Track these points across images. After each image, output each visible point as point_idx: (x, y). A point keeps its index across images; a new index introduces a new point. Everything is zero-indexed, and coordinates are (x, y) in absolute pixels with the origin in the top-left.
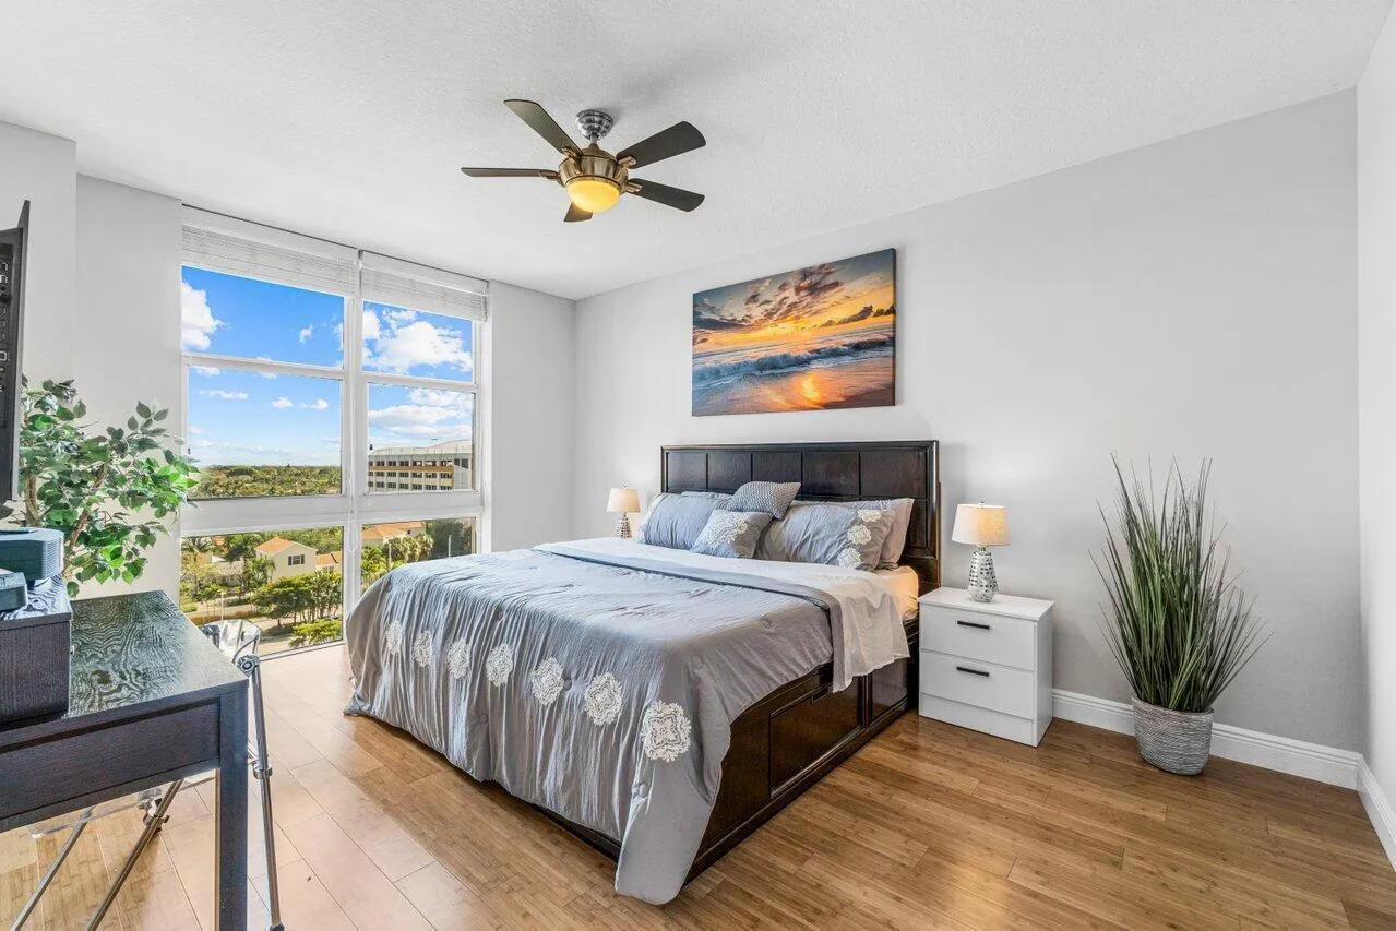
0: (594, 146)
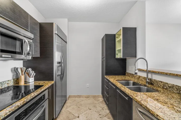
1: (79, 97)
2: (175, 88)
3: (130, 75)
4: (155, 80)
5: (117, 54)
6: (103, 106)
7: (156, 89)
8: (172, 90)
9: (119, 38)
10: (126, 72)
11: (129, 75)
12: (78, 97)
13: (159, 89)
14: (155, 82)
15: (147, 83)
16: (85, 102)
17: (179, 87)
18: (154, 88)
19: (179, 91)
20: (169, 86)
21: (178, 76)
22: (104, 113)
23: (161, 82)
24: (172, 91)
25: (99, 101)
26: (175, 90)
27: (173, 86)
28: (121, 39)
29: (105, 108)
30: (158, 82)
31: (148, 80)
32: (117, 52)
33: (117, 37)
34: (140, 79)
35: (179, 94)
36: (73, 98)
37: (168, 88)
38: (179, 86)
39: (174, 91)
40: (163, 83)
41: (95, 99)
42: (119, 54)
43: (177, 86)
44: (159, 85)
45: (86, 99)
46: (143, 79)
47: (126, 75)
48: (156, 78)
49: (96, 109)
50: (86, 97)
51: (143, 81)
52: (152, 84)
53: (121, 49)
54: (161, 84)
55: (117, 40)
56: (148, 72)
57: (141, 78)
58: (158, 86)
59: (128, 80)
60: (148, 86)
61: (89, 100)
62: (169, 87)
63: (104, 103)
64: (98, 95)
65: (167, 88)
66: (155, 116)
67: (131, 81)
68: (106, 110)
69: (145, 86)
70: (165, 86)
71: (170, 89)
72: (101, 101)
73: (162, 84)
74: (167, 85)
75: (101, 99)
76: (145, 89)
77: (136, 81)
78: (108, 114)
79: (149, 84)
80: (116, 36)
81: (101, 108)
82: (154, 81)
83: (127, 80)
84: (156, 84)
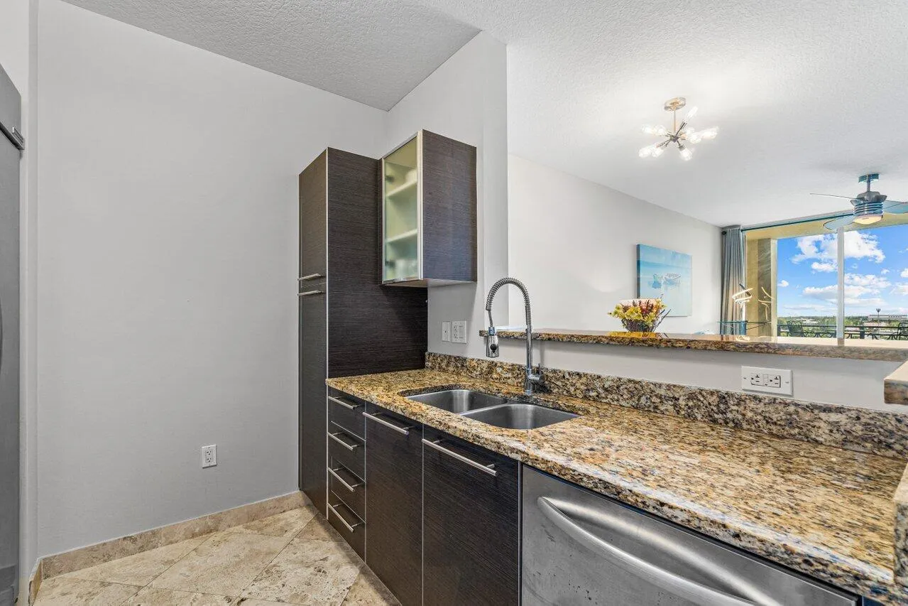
1: (142, 549)
2: (625, 391)
3: (447, 366)
4: (554, 371)
5: (392, 264)
6: (319, 554)
7: (569, 406)
8: (616, 398)
9: (404, 180)
10: (426, 350)
11: (443, 365)
12: (131, 546)
13: (578, 404)
14: (558, 380)
15: (525, 388)
16: (192, 568)
17: (637, 386)
18: (560, 402)
19: (637, 397)
20: (606, 386)
21: (637, 344)
22: (334, 592)
23: (578, 374)
24: (615, 403)
25: (289, 535)
26: (625, 397)
27: (616, 387)
28: (414, 187)
29: (332, 558)
30: (567, 376)
31: (531, 377)
32: (388, 254)
33: (390, 179)
34: (495, 376)
35: (637, 408)
36: (83, 573)
37: (603, 395)
38: (635, 382)
39: (623, 403)
40: (584, 380)
41: (260, 529)
42: (401, 264)
43: (630, 381)
44: (572, 389)
45: (193, 544)
46: (510, 375)
47: (428, 364)
48: (557, 361)
49: (280, 583)
50: (194, 535)
51: (509, 381)
52: (545, 388)
53: (415, 237)
54: (578, 385)
55: (389, 191)
56: (530, 340)
57: (499, 370)
58: (568, 392)
59: (450, 387)
60: (535, 400)
61: (217, 544)
62: (606, 390)
63: (320, 530)
64: (278, 500)
65: (597, 396)
66: (651, 510)
67: (460, 387)
68: (338, 567)
69: (523, 400)
70: (593, 389)
71: (609, 396)
72: (300, 525)
73: (582, 384)
74: (598, 384)
75: (298, 517)
76: (530, 415)
77: (480, 386)
78: (356, 584)
79: (535, 392)
80: (387, 171)
81: (312, 569)
82: (551, 375)
83: (443, 388)
84: (558, 387)
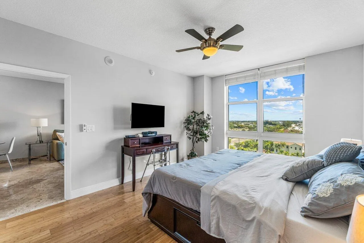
0: (210, 37)
